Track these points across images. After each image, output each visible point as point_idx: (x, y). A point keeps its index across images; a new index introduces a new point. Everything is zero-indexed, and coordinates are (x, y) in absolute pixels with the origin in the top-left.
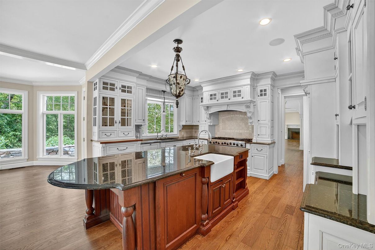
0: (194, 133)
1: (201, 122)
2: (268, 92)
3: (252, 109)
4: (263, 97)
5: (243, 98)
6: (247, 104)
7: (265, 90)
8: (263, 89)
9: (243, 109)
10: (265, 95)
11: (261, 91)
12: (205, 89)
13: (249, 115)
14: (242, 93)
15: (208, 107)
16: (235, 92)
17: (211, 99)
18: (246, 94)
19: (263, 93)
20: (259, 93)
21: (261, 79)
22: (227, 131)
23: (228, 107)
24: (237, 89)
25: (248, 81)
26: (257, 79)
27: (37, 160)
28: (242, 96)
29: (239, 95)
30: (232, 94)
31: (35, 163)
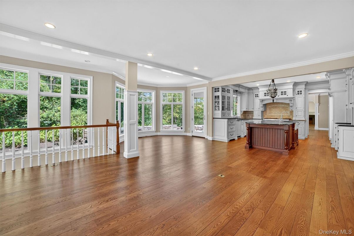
0: (246, 116)
1: (255, 109)
2: (303, 92)
3: (292, 102)
4: (300, 95)
5: (287, 96)
6: (291, 99)
7: (301, 91)
8: (299, 90)
9: (287, 101)
10: (301, 94)
11: (298, 92)
12: (260, 90)
13: (291, 105)
14: (287, 93)
15: (262, 100)
16: (282, 92)
17: (265, 96)
18: (290, 94)
19: (300, 93)
20: (297, 93)
21: (299, 85)
22: (272, 114)
23: (277, 100)
24: (283, 91)
25: (291, 87)
26: (296, 85)
27: (160, 132)
28: (287, 94)
29: (285, 94)
30: (280, 93)
31: (159, 134)
